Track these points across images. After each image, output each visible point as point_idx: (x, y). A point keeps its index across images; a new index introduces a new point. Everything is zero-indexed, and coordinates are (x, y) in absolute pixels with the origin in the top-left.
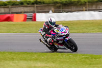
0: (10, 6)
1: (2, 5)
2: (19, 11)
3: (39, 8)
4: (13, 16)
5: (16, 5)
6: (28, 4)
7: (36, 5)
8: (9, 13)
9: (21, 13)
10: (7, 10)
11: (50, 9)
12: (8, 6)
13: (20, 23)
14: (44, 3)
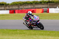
0: (34, 4)
1: (30, 4)
2: (39, 7)
3: (51, 5)
4: (36, 10)
5: (37, 3)
6: (44, 3)
7: (49, 4)
8: (33, 8)
9: (40, 8)
10: (32, 6)
11: (57, 6)
12: (33, 4)
13: (39, 14)
14: (54, 2)
